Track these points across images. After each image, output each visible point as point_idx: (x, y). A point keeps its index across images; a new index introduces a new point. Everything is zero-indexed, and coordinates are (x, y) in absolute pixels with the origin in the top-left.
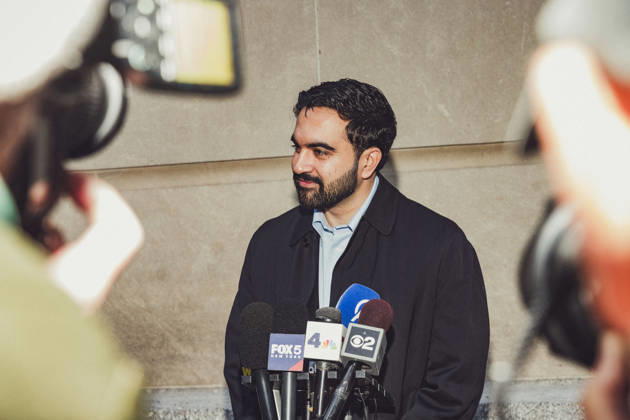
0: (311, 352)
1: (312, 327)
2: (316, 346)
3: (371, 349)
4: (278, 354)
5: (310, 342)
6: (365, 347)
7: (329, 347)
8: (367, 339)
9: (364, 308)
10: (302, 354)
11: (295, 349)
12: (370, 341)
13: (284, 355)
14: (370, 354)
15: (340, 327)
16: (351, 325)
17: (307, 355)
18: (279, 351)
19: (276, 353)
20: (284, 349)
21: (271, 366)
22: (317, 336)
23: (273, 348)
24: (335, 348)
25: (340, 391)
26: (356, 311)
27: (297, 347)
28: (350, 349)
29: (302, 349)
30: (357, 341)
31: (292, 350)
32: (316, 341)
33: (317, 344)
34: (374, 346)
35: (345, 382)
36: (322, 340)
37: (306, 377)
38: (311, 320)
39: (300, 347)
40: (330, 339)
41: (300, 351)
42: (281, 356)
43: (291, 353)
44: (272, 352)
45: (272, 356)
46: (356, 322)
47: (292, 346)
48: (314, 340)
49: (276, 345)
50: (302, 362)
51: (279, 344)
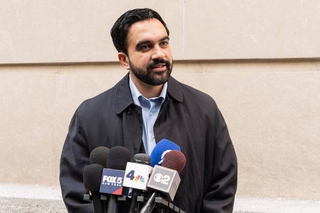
0: (128, 183)
1: (130, 166)
2: (132, 179)
3: (167, 184)
4: (107, 182)
5: (128, 176)
6: (163, 182)
7: (139, 180)
8: (165, 177)
9: (167, 156)
10: (122, 184)
11: (118, 180)
12: (167, 178)
13: (111, 183)
14: (166, 187)
15: (151, 167)
16: (156, 167)
17: (124, 185)
18: (108, 181)
19: (106, 181)
20: (111, 179)
21: (101, 190)
22: (132, 172)
23: (105, 178)
24: (143, 181)
25: (144, 209)
26: (162, 157)
27: (120, 179)
28: (153, 182)
29: (123, 180)
30: (158, 178)
31: (116, 180)
32: (131, 176)
33: (132, 178)
34: (169, 182)
35: (148, 204)
36: (135, 175)
37: (124, 198)
38: (130, 161)
39: (122, 178)
40: (140, 175)
41: (121, 181)
42: (108, 184)
43: (115, 182)
44: (104, 181)
45: (103, 183)
46: (160, 165)
47: (116, 178)
48: (130, 175)
49: (106, 176)
50: (121, 189)
51: (108, 176)
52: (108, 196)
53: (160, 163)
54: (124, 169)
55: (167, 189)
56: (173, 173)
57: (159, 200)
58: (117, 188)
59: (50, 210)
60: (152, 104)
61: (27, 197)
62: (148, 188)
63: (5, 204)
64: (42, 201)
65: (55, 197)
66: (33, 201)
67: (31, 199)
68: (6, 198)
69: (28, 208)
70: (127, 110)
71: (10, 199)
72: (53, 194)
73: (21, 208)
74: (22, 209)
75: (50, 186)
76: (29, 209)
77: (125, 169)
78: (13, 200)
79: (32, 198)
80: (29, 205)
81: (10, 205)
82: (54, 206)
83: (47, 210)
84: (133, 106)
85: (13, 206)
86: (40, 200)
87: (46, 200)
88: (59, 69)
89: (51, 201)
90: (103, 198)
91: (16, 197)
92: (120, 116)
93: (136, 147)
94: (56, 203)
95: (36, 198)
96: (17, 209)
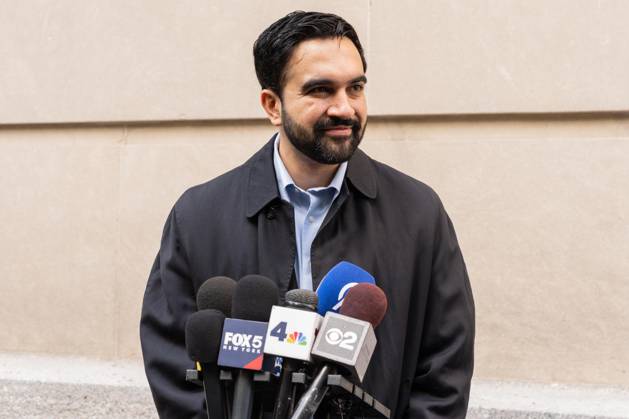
0: (274, 346)
2: (281, 339)
3: (351, 348)
4: (233, 346)
5: (274, 333)
6: (344, 345)
7: (297, 341)
8: (347, 334)
9: (349, 294)
10: (262, 348)
11: (255, 341)
12: (350, 338)
13: (240, 347)
14: (350, 354)
15: (315, 316)
17: (267, 350)
18: (234, 343)
19: (230, 343)
20: (241, 338)
21: (222, 361)
22: (283, 325)
23: (228, 337)
24: (305, 343)
25: (306, 399)
27: (257, 339)
28: (325, 345)
29: (263, 341)
30: (333, 336)
31: (251, 341)
32: (281, 332)
33: (282, 337)
34: (355, 345)
35: (314, 388)
36: (289, 331)
37: (266, 377)
38: (277, 304)
39: (261, 338)
40: (299, 332)
41: (260, 343)
42: (236, 349)
43: (248, 346)
44: (226, 342)
45: (225, 347)
46: (337, 311)
47: (250, 336)
48: (279, 331)
49: (231, 334)
50: (261, 358)
51: (235, 333)
52: (235, 372)
53: (335, 308)
55: (351, 359)
56: (363, 327)
57: (335, 379)
59: (108, 405)
60: (313, 200)
61: (64, 381)
62: (313, 356)
63: (22, 395)
64: (94, 389)
65: (119, 381)
66: (77, 388)
67: (73, 385)
68: (24, 383)
69: (67, 401)
70: (266, 210)
71: (31, 384)
72: (115, 374)
73: (52, 401)
74: (56, 404)
75: (109, 360)
76: (68, 404)
77: (267, 320)
78: (36, 387)
79: (75, 383)
80: (69, 397)
81: (31, 397)
82: (117, 399)
83: (103, 406)
84: (278, 201)
85: (38, 399)
86: (89, 387)
87: (101, 386)
88: (126, 134)
89: (112, 389)
90: (224, 376)
91: (43, 380)
92: (253, 220)
93: (282, 281)
94: (121, 393)
95: (83, 382)
96: (45, 404)
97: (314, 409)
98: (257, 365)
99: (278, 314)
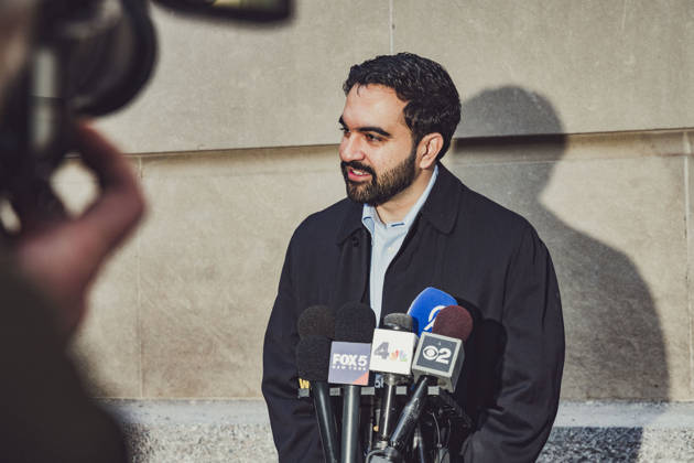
0: (378, 364)
2: (384, 357)
3: (447, 362)
4: (341, 365)
5: (377, 353)
6: (439, 360)
7: (398, 359)
8: (442, 350)
9: (439, 315)
10: (368, 366)
11: (360, 360)
12: (445, 353)
13: (347, 366)
14: (445, 368)
15: (412, 336)
16: (424, 334)
17: (373, 368)
18: (342, 362)
19: (338, 363)
20: (348, 358)
21: (331, 380)
22: (385, 345)
23: (335, 358)
24: (406, 360)
25: (409, 409)
26: (430, 318)
27: (362, 358)
28: (422, 361)
29: (368, 360)
30: (430, 353)
31: (357, 361)
32: (384, 351)
33: (385, 355)
34: (450, 359)
35: (415, 399)
36: (391, 350)
37: (371, 391)
38: (378, 328)
39: (366, 357)
40: (399, 349)
41: (366, 362)
42: (343, 368)
43: (355, 365)
44: (334, 362)
45: (333, 367)
46: (430, 331)
47: (356, 356)
48: (382, 351)
49: (339, 356)
50: (367, 375)
51: (341, 354)
52: (343, 388)
53: (426, 328)
54: (369, 340)
55: (447, 371)
56: (455, 343)
57: (433, 391)
58: (360, 373)
62: (412, 371)
77: (371, 342)
90: (335, 392)
97: (416, 417)
98: (364, 381)
99: (380, 335)
